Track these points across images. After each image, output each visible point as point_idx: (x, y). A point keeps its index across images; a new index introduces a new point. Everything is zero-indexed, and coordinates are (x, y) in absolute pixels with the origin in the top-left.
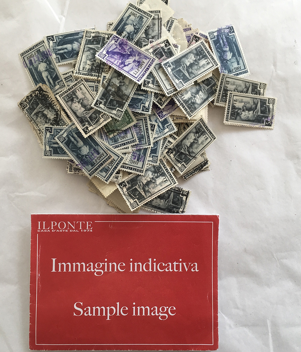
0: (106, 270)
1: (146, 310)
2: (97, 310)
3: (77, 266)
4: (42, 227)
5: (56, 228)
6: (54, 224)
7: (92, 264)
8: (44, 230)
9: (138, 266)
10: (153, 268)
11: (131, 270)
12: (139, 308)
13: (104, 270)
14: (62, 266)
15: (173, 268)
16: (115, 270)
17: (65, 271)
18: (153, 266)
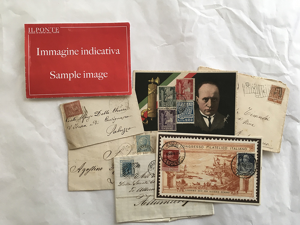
0: (68, 54)
1: (91, 75)
2: (63, 75)
3: (51, 52)
4: (31, 31)
6: (37, 29)
7: (60, 51)
8: (32, 32)
9: (86, 52)
10: (94, 53)
11: (82, 54)
12: (87, 74)
14: (43, 52)
15: (105, 52)
16: (73, 54)
17: (44, 55)
18: (94, 51)
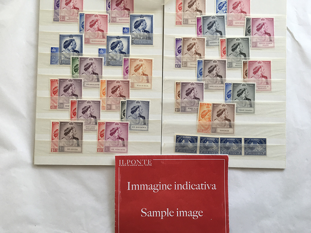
1: (185, 213)
2: (155, 213)
3: (143, 186)
4: (122, 163)
5: (130, 163)
6: (129, 161)
7: (152, 185)
8: (123, 165)
9: (180, 186)
10: (188, 188)
11: (175, 189)
12: (180, 212)
13: (159, 189)
14: (134, 186)
15: (200, 187)
16: (166, 189)
17: (135, 189)
18: (188, 186)
